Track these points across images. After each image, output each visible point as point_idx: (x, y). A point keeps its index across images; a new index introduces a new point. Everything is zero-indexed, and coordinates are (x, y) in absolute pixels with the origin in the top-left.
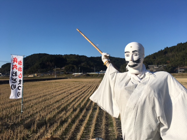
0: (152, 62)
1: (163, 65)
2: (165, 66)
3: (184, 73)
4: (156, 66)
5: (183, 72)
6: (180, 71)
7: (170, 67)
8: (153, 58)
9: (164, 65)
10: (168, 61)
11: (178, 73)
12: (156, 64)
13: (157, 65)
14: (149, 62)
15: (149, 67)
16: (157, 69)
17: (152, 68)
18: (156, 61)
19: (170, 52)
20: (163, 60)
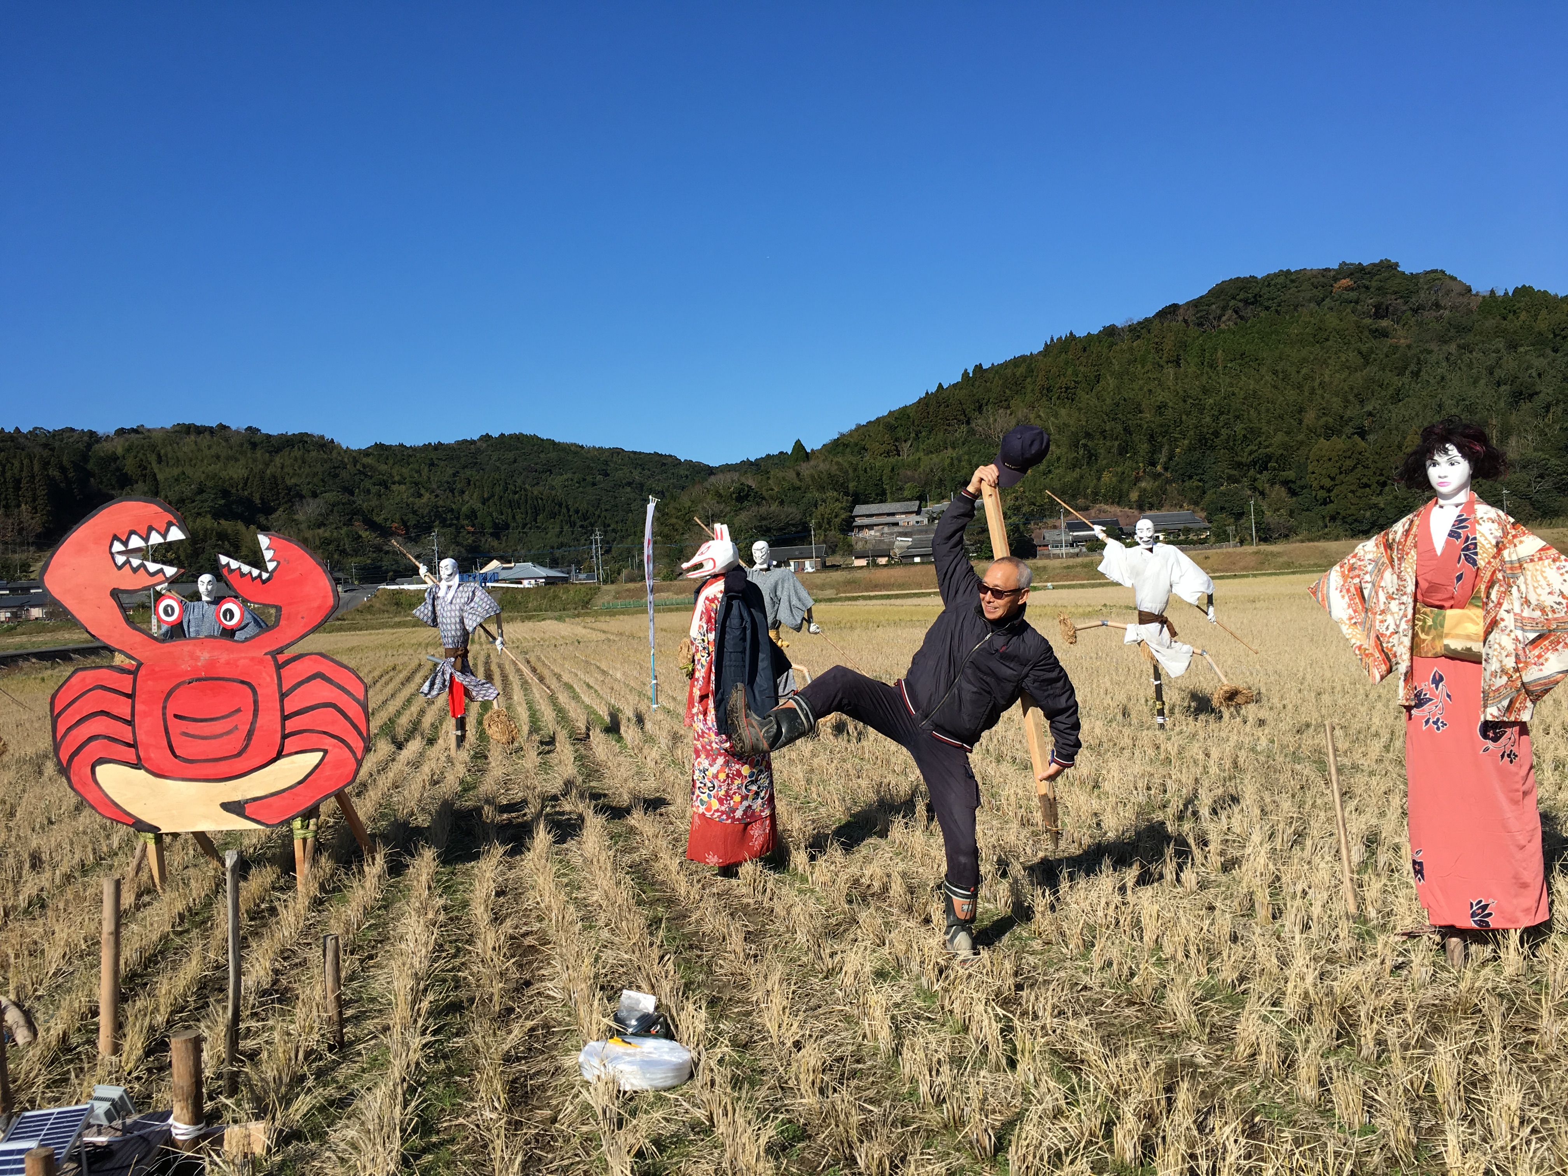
0: (880, 482)
4: (908, 513)
6: (1074, 544)
11: (1056, 556)
12: (906, 493)
13: (914, 505)
14: (858, 481)
15: (859, 521)
16: (920, 532)
17: (886, 529)
18: (909, 473)
19: (1003, 402)
20: (956, 462)
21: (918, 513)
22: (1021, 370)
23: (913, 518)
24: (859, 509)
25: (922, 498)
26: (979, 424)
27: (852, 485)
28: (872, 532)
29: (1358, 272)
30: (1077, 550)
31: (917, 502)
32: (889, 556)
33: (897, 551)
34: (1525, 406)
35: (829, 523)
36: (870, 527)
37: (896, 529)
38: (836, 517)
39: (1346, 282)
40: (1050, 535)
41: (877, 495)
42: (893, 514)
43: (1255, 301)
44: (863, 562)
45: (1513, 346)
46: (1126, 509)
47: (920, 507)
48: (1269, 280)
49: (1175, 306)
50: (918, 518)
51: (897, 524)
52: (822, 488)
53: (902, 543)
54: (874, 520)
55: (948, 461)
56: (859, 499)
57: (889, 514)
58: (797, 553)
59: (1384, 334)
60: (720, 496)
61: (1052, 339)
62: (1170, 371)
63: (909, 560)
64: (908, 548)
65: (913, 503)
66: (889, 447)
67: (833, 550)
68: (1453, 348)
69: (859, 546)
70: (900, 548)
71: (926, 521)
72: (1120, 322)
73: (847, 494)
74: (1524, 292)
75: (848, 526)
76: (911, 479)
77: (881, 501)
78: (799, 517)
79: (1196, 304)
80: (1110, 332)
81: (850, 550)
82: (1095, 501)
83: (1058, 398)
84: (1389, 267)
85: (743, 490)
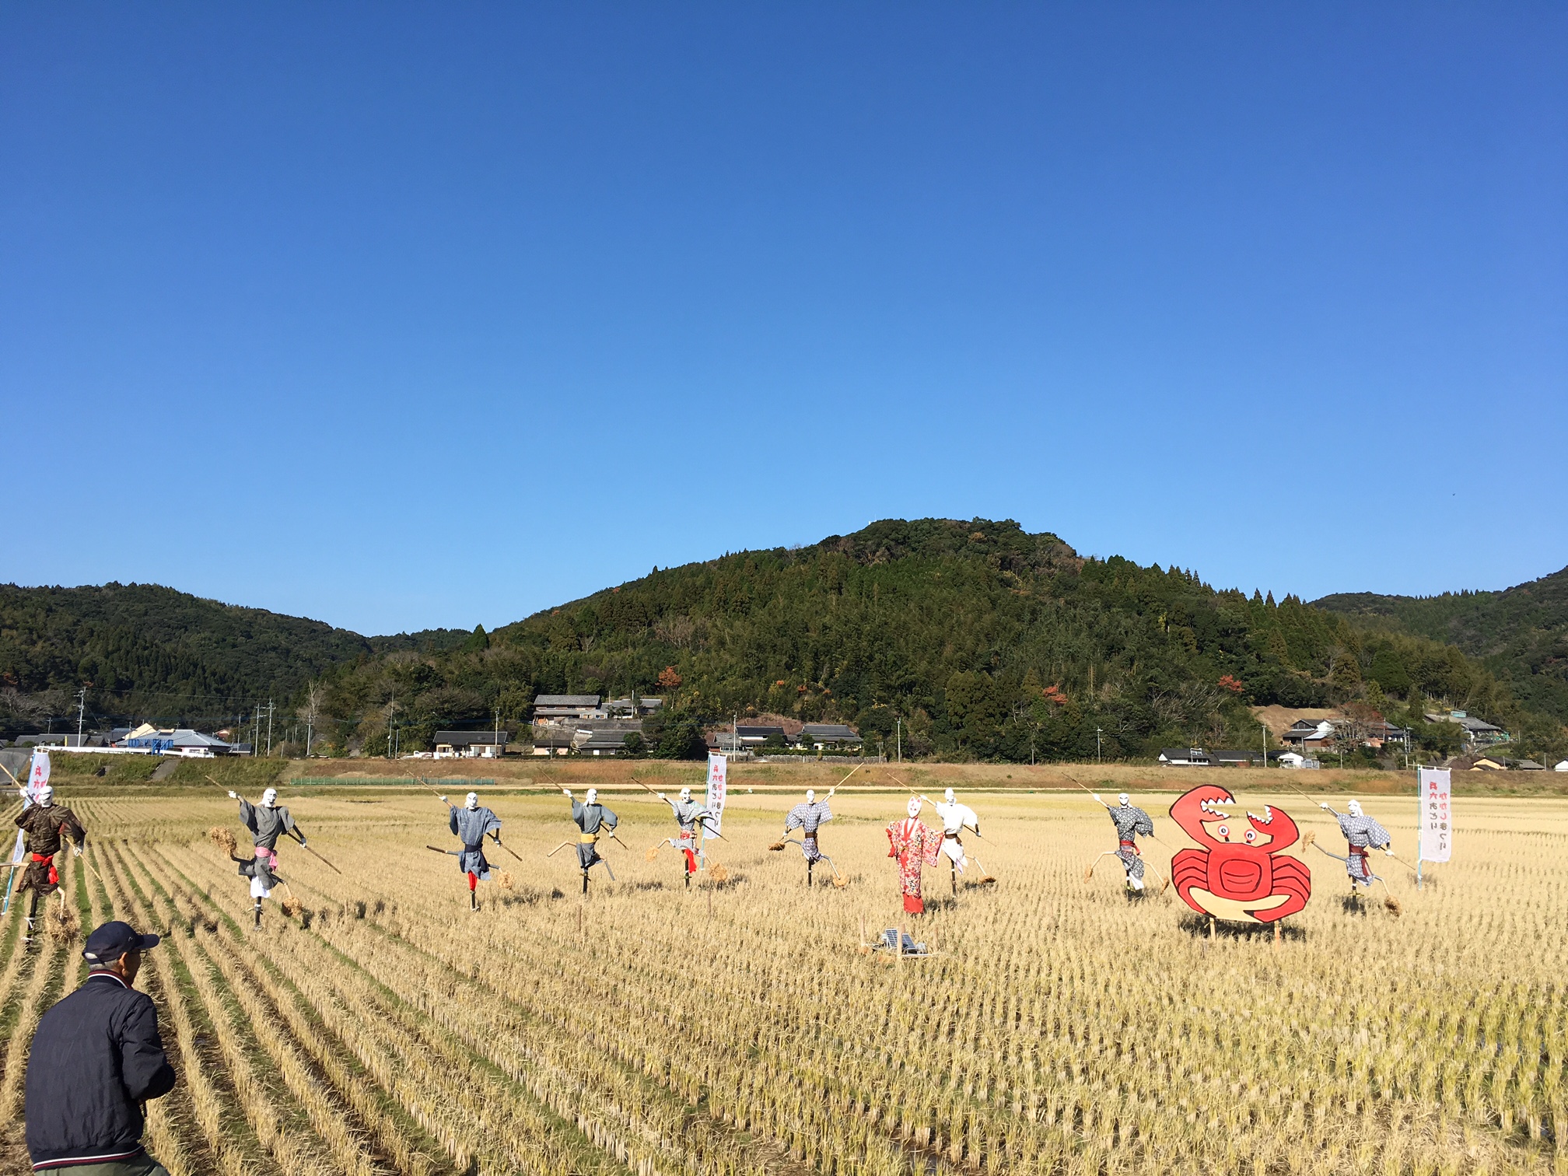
0: (562, 674)
1: (637, 701)
2: (652, 709)
3: (761, 762)
4: (588, 706)
5: (759, 754)
6: (743, 747)
7: (680, 717)
8: (571, 646)
10: (668, 675)
12: (587, 687)
13: (595, 699)
14: (540, 672)
15: (540, 711)
16: (599, 726)
17: (567, 721)
18: (591, 668)
19: (683, 610)
20: (636, 661)
21: (598, 707)
22: (700, 580)
23: (593, 713)
24: (541, 699)
25: (602, 693)
26: (659, 626)
27: (534, 675)
28: (552, 723)
29: (988, 527)
30: (745, 754)
31: (598, 697)
32: (569, 747)
33: (575, 742)
34: (1116, 658)
35: (510, 711)
36: (550, 717)
37: (576, 721)
38: (517, 705)
39: (979, 535)
40: (722, 738)
41: (558, 686)
42: (574, 707)
43: (904, 541)
44: (544, 752)
45: (1107, 606)
46: (790, 719)
47: (600, 702)
48: (917, 525)
49: (837, 537)
50: (599, 713)
51: (577, 716)
52: (504, 676)
53: (582, 736)
54: (555, 711)
55: (628, 661)
56: (541, 689)
57: (569, 706)
58: (479, 738)
59: (1007, 583)
60: (399, 674)
61: (727, 553)
62: (833, 597)
63: (588, 753)
64: (588, 741)
65: (594, 697)
66: (572, 641)
67: (512, 737)
68: (1062, 602)
69: (539, 735)
70: (580, 740)
71: (606, 716)
72: (789, 546)
73: (529, 683)
74: (1116, 560)
75: (529, 715)
76: (594, 674)
77: (561, 693)
78: (481, 702)
79: (855, 537)
80: (780, 553)
81: (530, 738)
82: (762, 709)
83: (734, 611)
84: (1011, 526)
85: (424, 670)
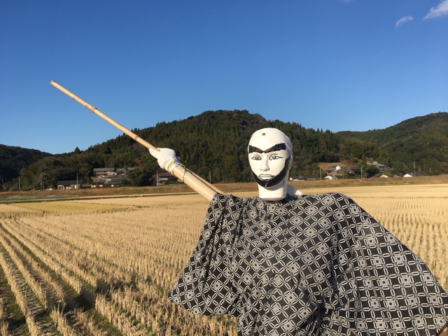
0: (103, 162)
1: (127, 169)
2: (131, 171)
3: (167, 186)
4: (111, 171)
5: (166, 184)
6: (161, 182)
7: (140, 173)
8: (106, 153)
9: (130, 169)
10: (137, 160)
11: (156, 185)
12: (111, 165)
14: (96, 161)
15: (95, 173)
16: (114, 177)
17: (103, 176)
20: (127, 157)
22: (149, 131)
24: (95, 170)
26: (135, 145)
27: (93, 162)
29: (239, 112)
30: (162, 184)
32: (103, 184)
33: (106, 183)
35: (84, 174)
36: (98, 175)
37: (106, 176)
38: (87, 172)
39: (236, 114)
41: (102, 165)
42: (106, 171)
44: (94, 186)
48: (217, 112)
49: (193, 117)
50: (114, 173)
52: (83, 162)
53: (108, 180)
54: (100, 173)
55: (124, 157)
58: (72, 183)
63: (110, 186)
64: (110, 182)
66: (106, 151)
67: (85, 182)
69: (94, 181)
73: (91, 164)
75: (92, 174)
76: (113, 161)
78: (73, 171)
79: (199, 116)
80: (175, 122)
81: (91, 182)
84: (246, 112)
85: (56, 162)
